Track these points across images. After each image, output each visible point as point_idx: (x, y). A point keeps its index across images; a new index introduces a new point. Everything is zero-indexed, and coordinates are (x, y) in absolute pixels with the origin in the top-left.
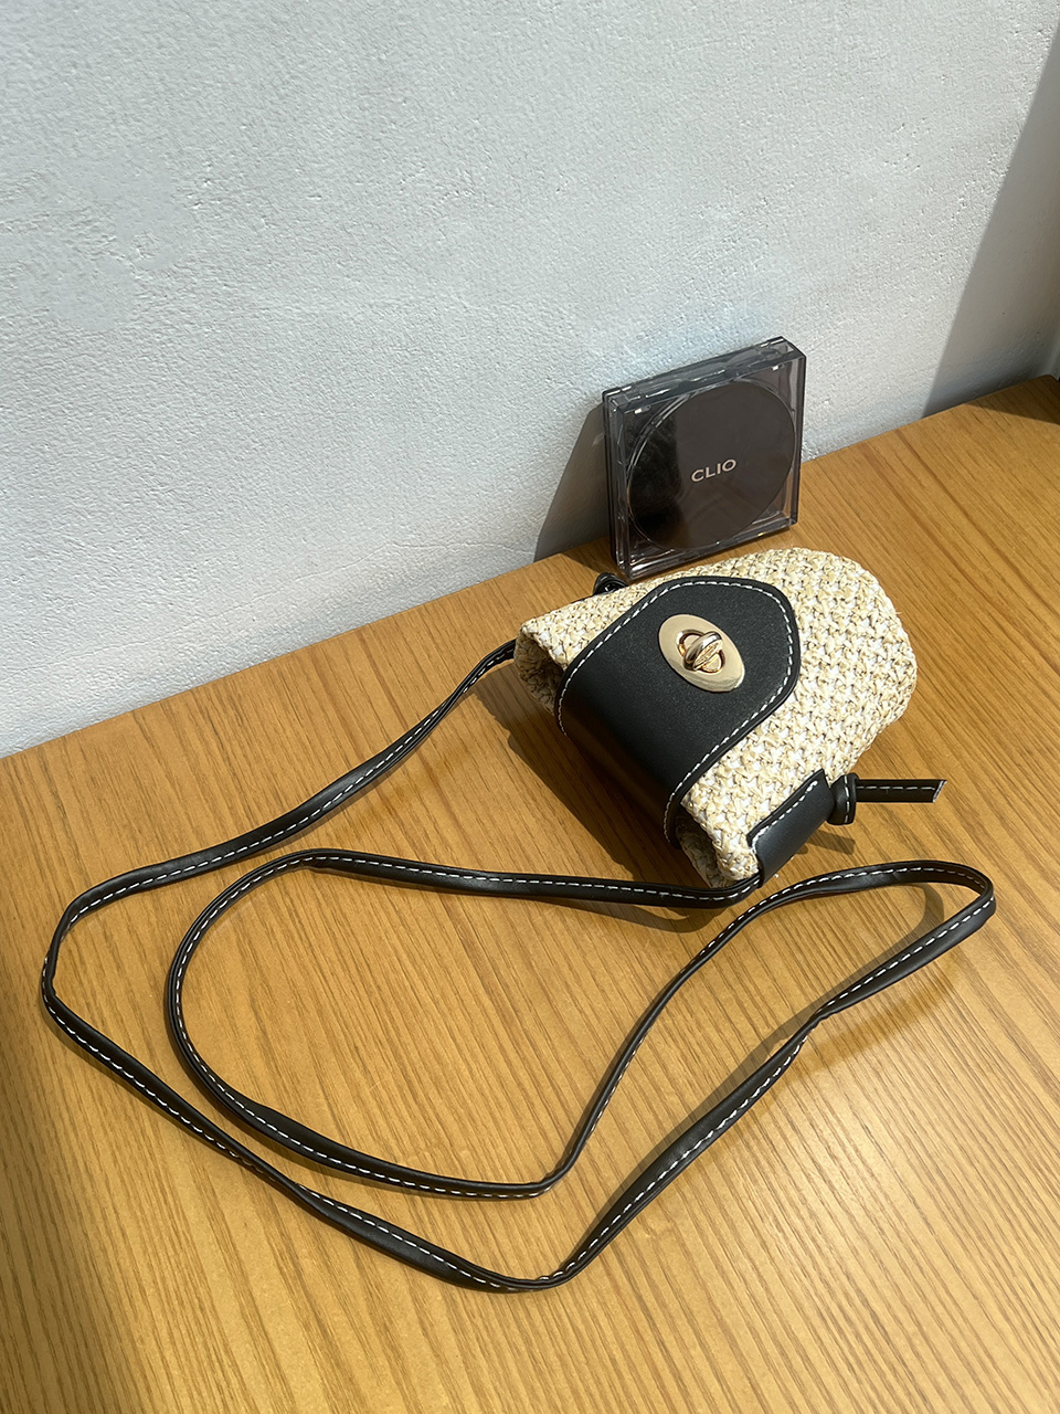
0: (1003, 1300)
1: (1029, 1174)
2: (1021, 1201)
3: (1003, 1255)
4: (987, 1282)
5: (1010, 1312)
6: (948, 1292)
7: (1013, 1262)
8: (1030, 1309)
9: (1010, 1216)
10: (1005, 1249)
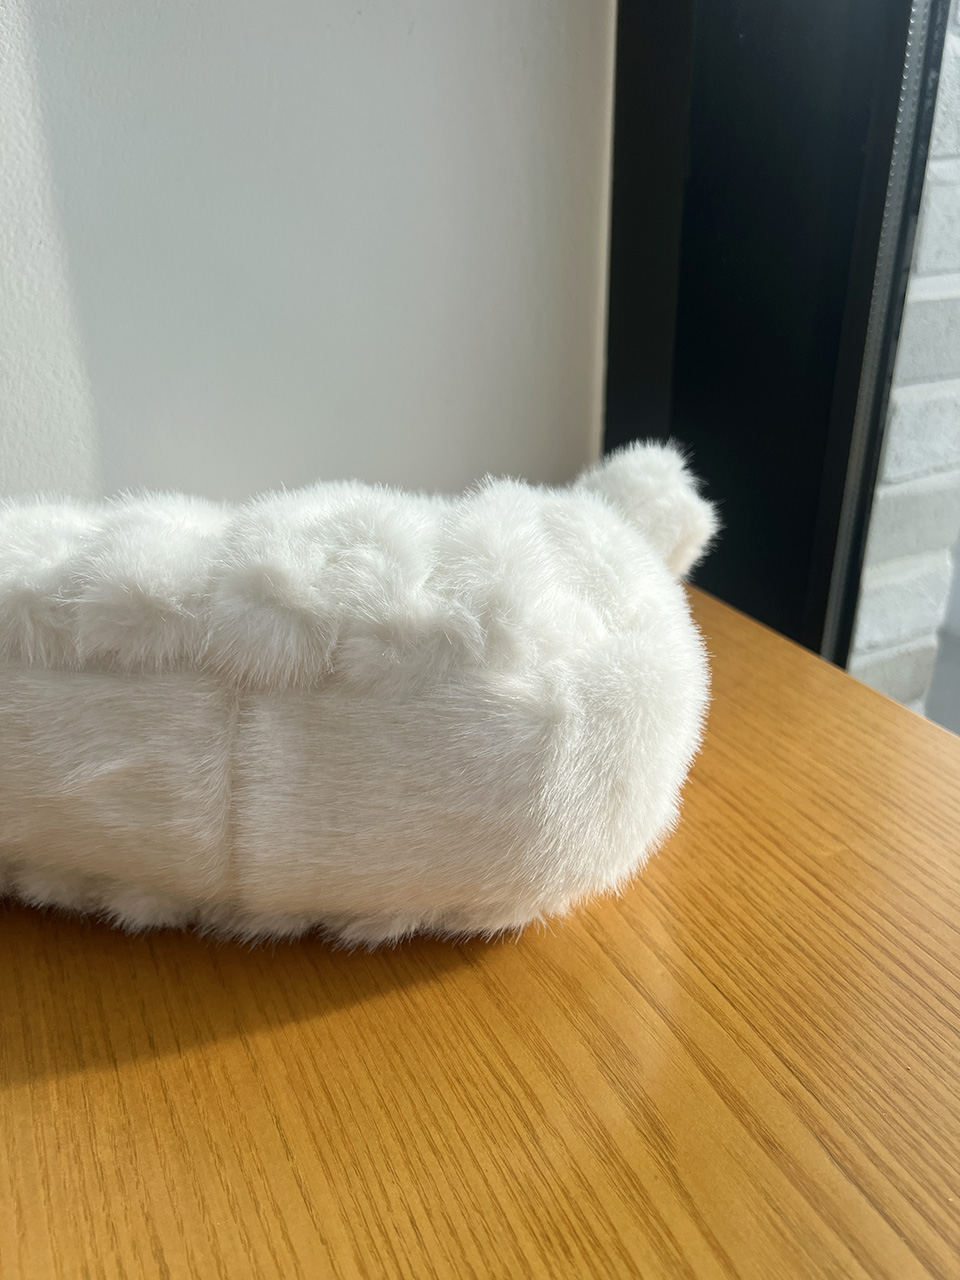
0: (363, 1242)
1: (443, 1085)
2: (425, 1116)
3: (381, 1184)
4: (346, 1221)
5: (369, 1259)
6: (285, 1236)
7: (393, 1192)
8: (400, 1256)
9: (405, 1135)
10: (386, 1176)
